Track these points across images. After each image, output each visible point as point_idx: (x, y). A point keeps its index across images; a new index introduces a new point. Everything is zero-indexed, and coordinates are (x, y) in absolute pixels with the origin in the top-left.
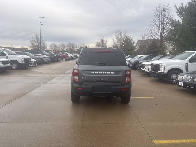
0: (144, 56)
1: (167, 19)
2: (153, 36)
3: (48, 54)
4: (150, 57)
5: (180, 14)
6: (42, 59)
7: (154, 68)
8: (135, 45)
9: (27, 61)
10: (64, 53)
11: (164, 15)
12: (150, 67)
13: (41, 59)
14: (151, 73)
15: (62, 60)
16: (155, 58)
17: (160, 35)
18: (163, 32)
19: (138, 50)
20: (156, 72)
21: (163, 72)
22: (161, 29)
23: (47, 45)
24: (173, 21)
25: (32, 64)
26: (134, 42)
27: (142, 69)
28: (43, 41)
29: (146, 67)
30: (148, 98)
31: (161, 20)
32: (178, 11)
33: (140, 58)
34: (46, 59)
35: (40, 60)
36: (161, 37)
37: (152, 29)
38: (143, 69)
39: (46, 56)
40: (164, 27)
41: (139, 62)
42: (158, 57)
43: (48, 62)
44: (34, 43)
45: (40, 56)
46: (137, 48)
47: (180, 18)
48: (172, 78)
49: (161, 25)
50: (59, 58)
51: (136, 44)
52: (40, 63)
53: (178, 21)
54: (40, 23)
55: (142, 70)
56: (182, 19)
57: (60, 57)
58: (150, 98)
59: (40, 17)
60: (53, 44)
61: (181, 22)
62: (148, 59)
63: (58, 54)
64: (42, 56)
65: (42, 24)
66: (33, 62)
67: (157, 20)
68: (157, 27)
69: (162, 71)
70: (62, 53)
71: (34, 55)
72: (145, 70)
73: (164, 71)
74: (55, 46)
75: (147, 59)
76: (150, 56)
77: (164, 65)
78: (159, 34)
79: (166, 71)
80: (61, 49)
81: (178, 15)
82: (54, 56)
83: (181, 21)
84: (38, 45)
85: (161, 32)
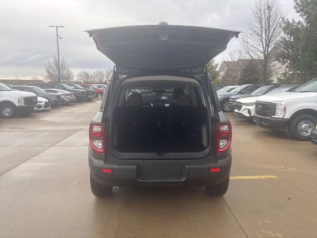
0: (238, 88)
1: (275, 23)
2: (251, 53)
3: (71, 88)
4: (248, 90)
5: (301, 10)
6: (61, 98)
7: (262, 109)
8: (218, 70)
9: (30, 101)
10: (99, 87)
11: (269, 16)
12: (252, 108)
13: (58, 97)
14: (255, 119)
15: (97, 97)
16: (258, 90)
17: (263, 51)
18: (268, 46)
19: (224, 77)
20: (267, 117)
21: (281, 117)
22: (264, 41)
23: (73, 74)
24: (289, 23)
25: (40, 107)
26: (217, 65)
27: (236, 111)
28: (66, 67)
29: (244, 107)
30: (262, 177)
31: (264, 24)
32: (297, 4)
33: (229, 91)
34: (66, 97)
35: (57, 99)
36: (264, 54)
37: (249, 40)
38: (239, 110)
39: (68, 92)
40: (270, 35)
41: (229, 98)
42: (263, 88)
43: (71, 102)
44: (51, 70)
45: (57, 92)
46: (222, 74)
47: (300, 17)
48: (299, 130)
49: (263, 34)
50: (91, 95)
51: (220, 69)
52: (56, 104)
53: (299, 23)
54: (58, 36)
55: (236, 113)
56: (306, 19)
57: (93, 92)
58: (267, 177)
59: (57, 27)
60: (84, 72)
61: (305, 24)
62: (245, 92)
63: (89, 88)
64: (61, 92)
65: (60, 38)
66: (43, 103)
67: (258, 25)
68: (258, 37)
69: (279, 115)
70: (96, 86)
71: (47, 91)
72: (243, 113)
73: (284, 116)
74: (87, 75)
75: (243, 93)
76: (248, 87)
77: (283, 103)
78: (262, 49)
79: (288, 116)
80: (97, 80)
81: (298, 12)
82: (82, 92)
83: (304, 22)
84: (59, 73)
85: (264, 45)
